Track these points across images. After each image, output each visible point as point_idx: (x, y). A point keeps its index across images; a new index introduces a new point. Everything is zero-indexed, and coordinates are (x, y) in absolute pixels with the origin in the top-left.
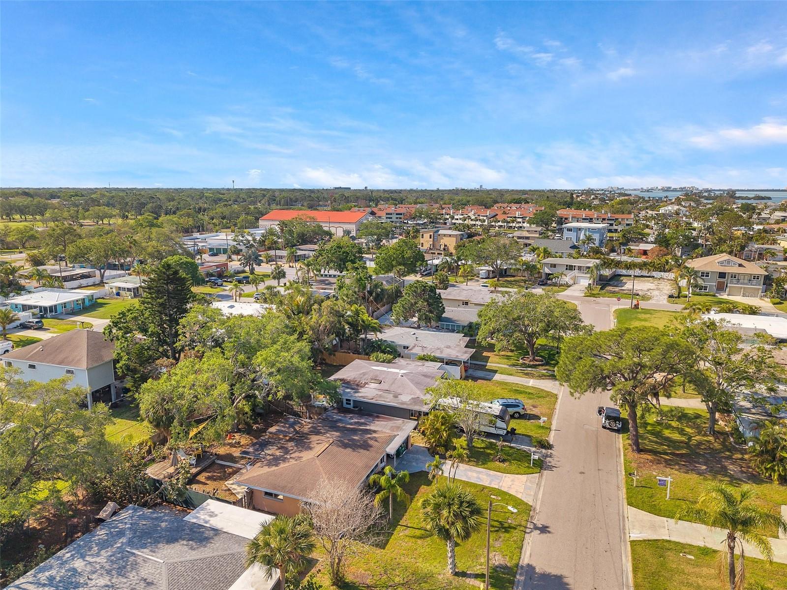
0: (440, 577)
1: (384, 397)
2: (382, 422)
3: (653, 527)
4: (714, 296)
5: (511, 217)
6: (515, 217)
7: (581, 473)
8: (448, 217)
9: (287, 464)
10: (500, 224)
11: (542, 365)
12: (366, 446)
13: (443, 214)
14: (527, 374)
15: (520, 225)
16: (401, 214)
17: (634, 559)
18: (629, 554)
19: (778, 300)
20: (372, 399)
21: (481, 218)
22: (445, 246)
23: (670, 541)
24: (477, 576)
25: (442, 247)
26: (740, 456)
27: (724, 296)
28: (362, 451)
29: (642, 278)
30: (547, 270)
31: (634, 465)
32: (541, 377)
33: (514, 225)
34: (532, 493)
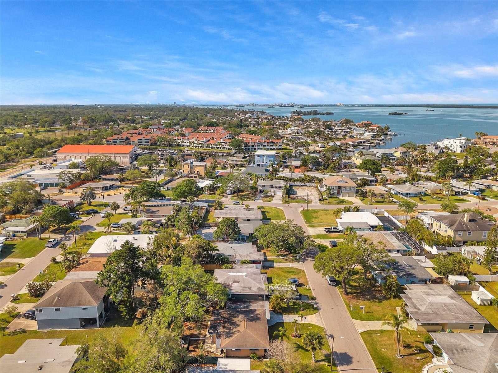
0: (311, 364)
1: (245, 291)
2: (255, 304)
3: (364, 326)
4: (337, 197)
5: (219, 142)
6: (221, 142)
7: (332, 309)
8: (179, 141)
9: (236, 335)
10: (212, 146)
11: (289, 254)
12: (259, 319)
13: (176, 139)
14: (286, 260)
15: (224, 147)
16: (148, 140)
17: (364, 340)
18: (361, 338)
19: (362, 198)
20: (241, 292)
21: (201, 142)
22: (198, 171)
23: (371, 330)
24: (322, 360)
25: (196, 173)
26: (377, 289)
27: (341, 197)
28: (258, 321)
29: (302, 187)
30: (260, 188)
31: (347, 301)
32: (292, 261)
33: (220, 146)
34: (321, 322)
